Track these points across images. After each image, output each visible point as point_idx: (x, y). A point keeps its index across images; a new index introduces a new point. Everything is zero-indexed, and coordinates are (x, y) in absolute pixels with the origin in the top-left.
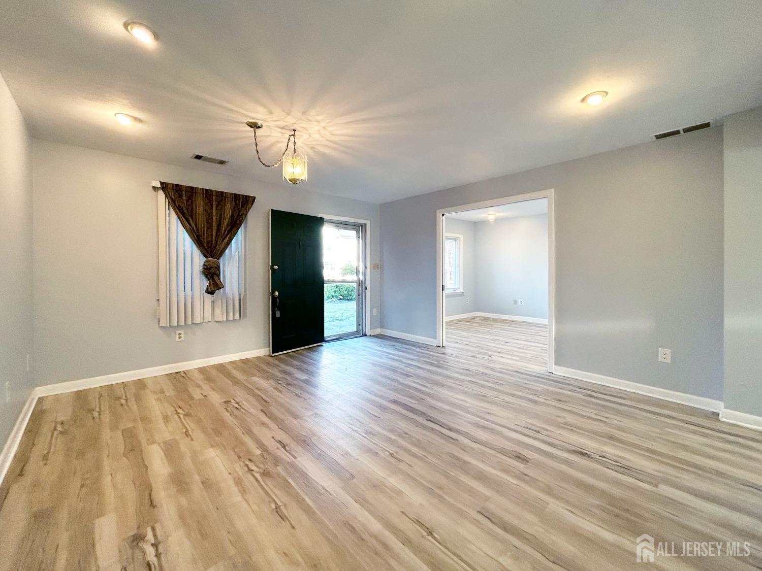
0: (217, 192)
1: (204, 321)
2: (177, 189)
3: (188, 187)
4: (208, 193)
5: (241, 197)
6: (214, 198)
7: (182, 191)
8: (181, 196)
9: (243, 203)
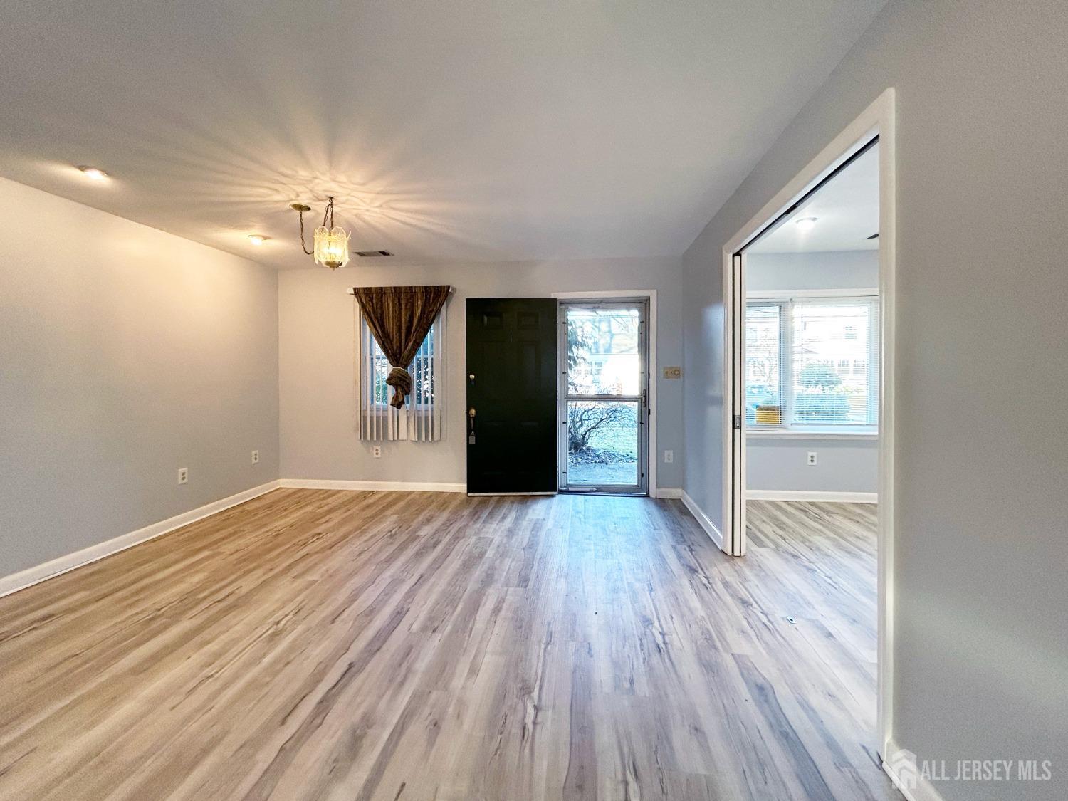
0: (406, 288)
1: (400, 438)
2: (368, 291)
3: (377, 288)
4: (397, 291)
5: (432, 289)
6: (404, 296)
7: (372, 294)
8: (371, 300)
9: (436, 296)
